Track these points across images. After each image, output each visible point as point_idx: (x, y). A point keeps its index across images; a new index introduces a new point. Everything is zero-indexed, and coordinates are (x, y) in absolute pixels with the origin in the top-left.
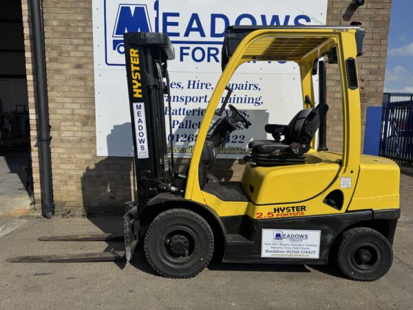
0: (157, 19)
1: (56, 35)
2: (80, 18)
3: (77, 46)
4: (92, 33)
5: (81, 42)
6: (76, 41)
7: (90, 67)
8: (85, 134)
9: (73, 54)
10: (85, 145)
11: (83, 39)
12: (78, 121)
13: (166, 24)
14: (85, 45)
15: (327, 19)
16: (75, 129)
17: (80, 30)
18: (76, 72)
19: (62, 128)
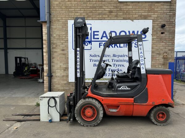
0: (91, 33)
1: (55, 40)
2: (64, 33)
3: (62, 43)
4: (68, 39)
5: (64, 42)
6: (62, 42)
7: (67, 50)
8: (65, 74)
9: (61, 46)
10: (65, 78)
11: (65, 41)
12: (62, 69)
13: (94, 35)
14: (65, 43)
15: (152, 32)
16: (61, 72)
17: (64, 37)
18: (62, 52)
19: (56, 72)
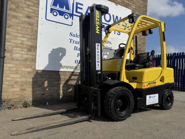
0: (73, 4)
6: (28, 3)
7: (36, 19)
8: (29, 56)
9: (26, 9)
10: (28, 63)
11: (33, 3)
12: (25, 48)
13: (77, 8)
14: (34, 6)
18: (27, 20)
19: (13, 51)
